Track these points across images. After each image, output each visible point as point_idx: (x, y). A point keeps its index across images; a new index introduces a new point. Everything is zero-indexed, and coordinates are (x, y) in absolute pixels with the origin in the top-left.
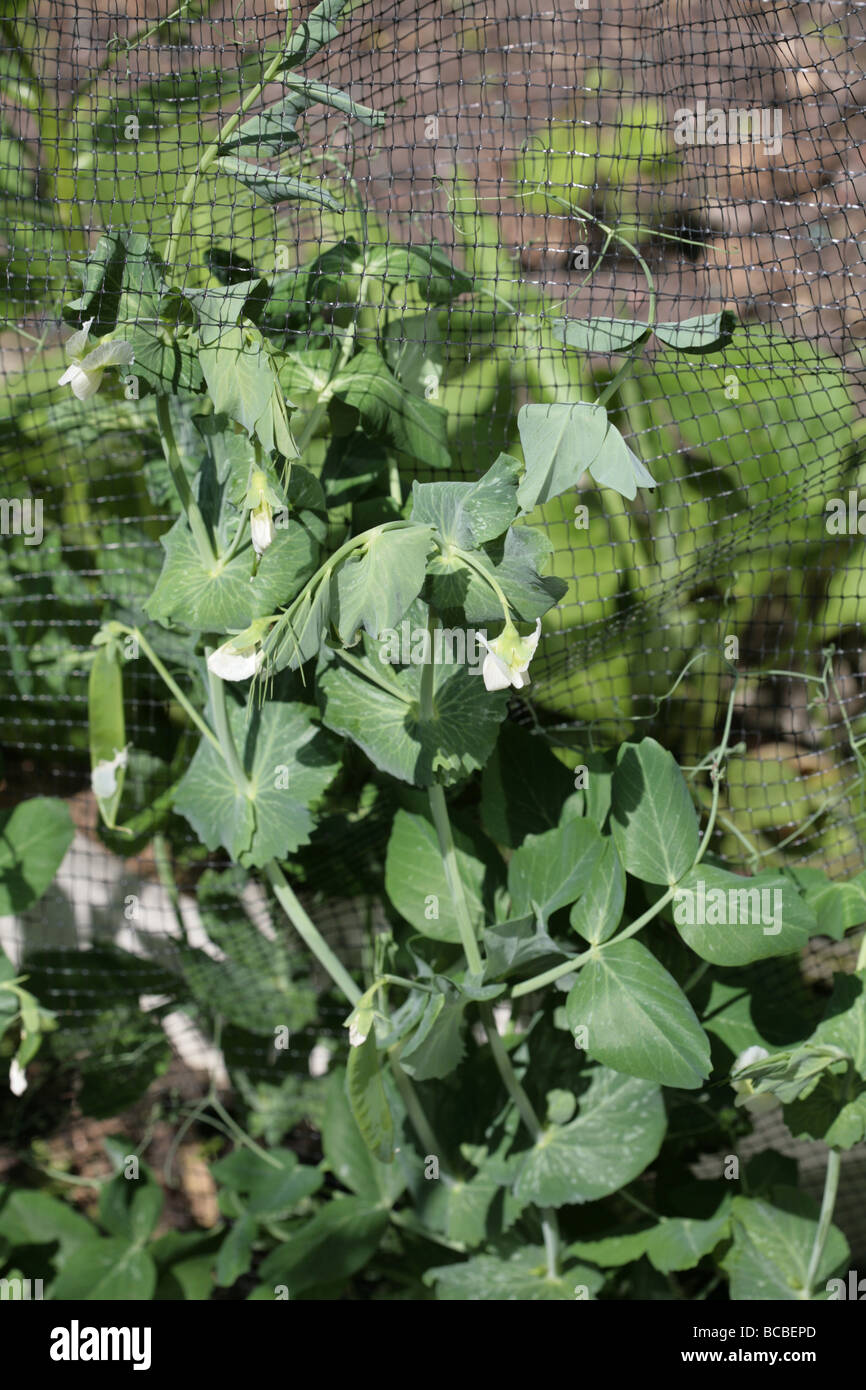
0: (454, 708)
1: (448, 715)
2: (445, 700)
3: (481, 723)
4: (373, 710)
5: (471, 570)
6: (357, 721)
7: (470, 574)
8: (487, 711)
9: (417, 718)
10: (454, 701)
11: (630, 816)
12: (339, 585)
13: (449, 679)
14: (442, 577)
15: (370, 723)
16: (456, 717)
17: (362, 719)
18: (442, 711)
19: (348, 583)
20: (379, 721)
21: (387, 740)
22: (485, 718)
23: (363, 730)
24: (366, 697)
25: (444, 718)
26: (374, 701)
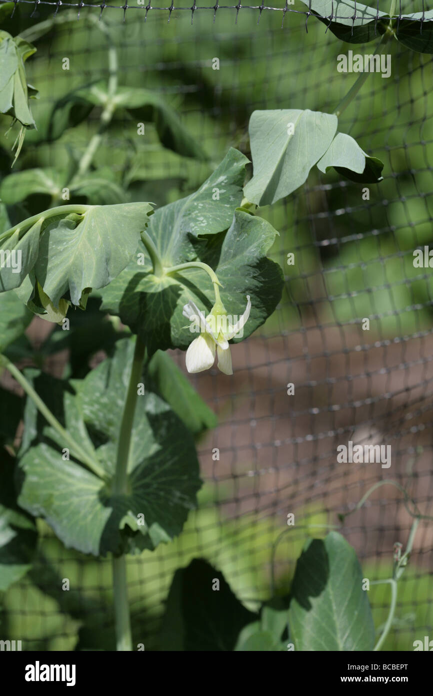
0: (147, 486)
1: (140, 492)
2: (139, 479)
3: (171, 504)
4: (68, 485)
5: (183, 286)
6: (51, 496)
7: (182, 289)
8: (178, 494)
9: (110, 493)
10: (147, 480)
11: (313, 601)
12: (50, 243)
13: (145, 460)
14: (153, 295)
15: (64, 497)
16: (148, 494)
17: (56, 493)
18: (136, 489)
19: (59, 242)
20: (72, 494)
21: (79, 512)
22: (176, 500)
23: (56, 503)
24: (63, 472)
25: (137, 495)
26: (70, 475)
